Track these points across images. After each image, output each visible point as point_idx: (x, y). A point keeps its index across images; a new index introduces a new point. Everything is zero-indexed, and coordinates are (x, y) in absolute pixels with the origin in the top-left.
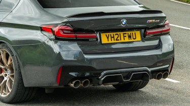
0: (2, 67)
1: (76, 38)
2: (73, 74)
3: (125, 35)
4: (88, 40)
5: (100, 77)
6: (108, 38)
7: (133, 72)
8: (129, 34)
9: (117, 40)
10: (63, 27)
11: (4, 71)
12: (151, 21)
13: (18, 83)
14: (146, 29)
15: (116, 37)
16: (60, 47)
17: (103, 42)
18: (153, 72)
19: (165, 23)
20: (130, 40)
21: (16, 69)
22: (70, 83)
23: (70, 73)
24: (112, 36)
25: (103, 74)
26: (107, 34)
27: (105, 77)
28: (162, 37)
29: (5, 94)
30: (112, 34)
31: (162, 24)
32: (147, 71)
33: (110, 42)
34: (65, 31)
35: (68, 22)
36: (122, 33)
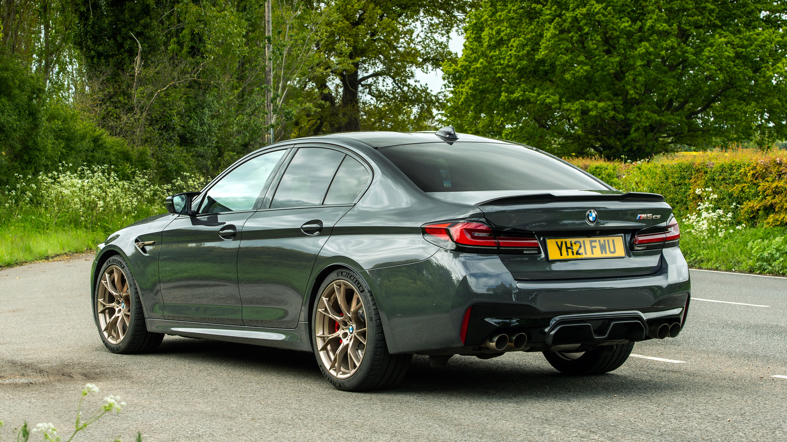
0: (338, 318)
1: (499, 247)
2: (492, 321)
3: (594, 244)
4: (520, 253)
5: (547, 330)
6: (560, 249)
7: (611, 319)
8: (602, 242)
9: (578, 253)
10: (473, 225)
11: (342, 326)
12: (644, 216)
13: (376, 347)
14: (633, 232)
15: (575, 248)
16: (464, 264)
17: (551, 257)
18: (651, 321)
19: (671, 223)
20: (604, 255)
21: (371, 319)
22: (488, 341)
23: (487, 320)
24: (569, 245)
25: (553, 322)
26: (559, 241)
27: (558, 328)
28: (665, 251)
29: (344, 373)
30: (568, 240)
31: (664, 224)
32: (640, 318)
33: (565, 256)
34: (476, 234)
35: (483, 215)
36: (587, 240)
